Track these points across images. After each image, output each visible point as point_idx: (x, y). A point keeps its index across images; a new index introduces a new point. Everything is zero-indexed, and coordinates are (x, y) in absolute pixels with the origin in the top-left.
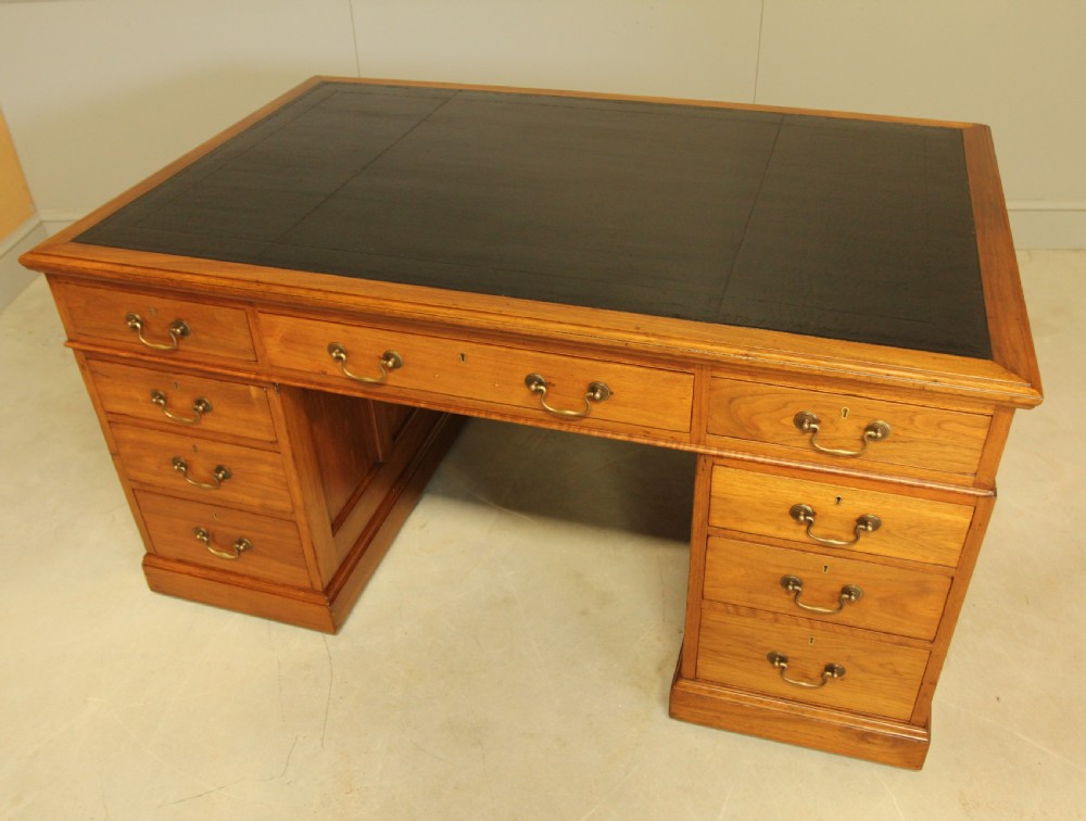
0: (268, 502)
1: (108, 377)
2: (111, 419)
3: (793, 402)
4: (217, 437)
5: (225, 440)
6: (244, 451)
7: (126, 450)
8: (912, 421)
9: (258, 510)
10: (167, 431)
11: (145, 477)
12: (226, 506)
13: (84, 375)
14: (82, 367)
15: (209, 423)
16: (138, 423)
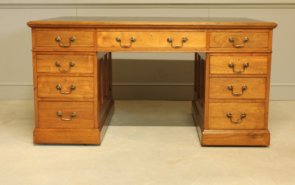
0: (86, 96)
1: (42, 60)
2: (38, 75)
3: (228, 35)
4: (74, 75)
5: (76, 75)
6: (81, 78)
7: (40, 86)
8: (253, 36)
9: (81, 100)
10: (57, 76)
11: (44, 95)
12: (71, 101)
13: (33, 61)
14: (34, 58)
15: (73, 70)
16: (48, 75)
